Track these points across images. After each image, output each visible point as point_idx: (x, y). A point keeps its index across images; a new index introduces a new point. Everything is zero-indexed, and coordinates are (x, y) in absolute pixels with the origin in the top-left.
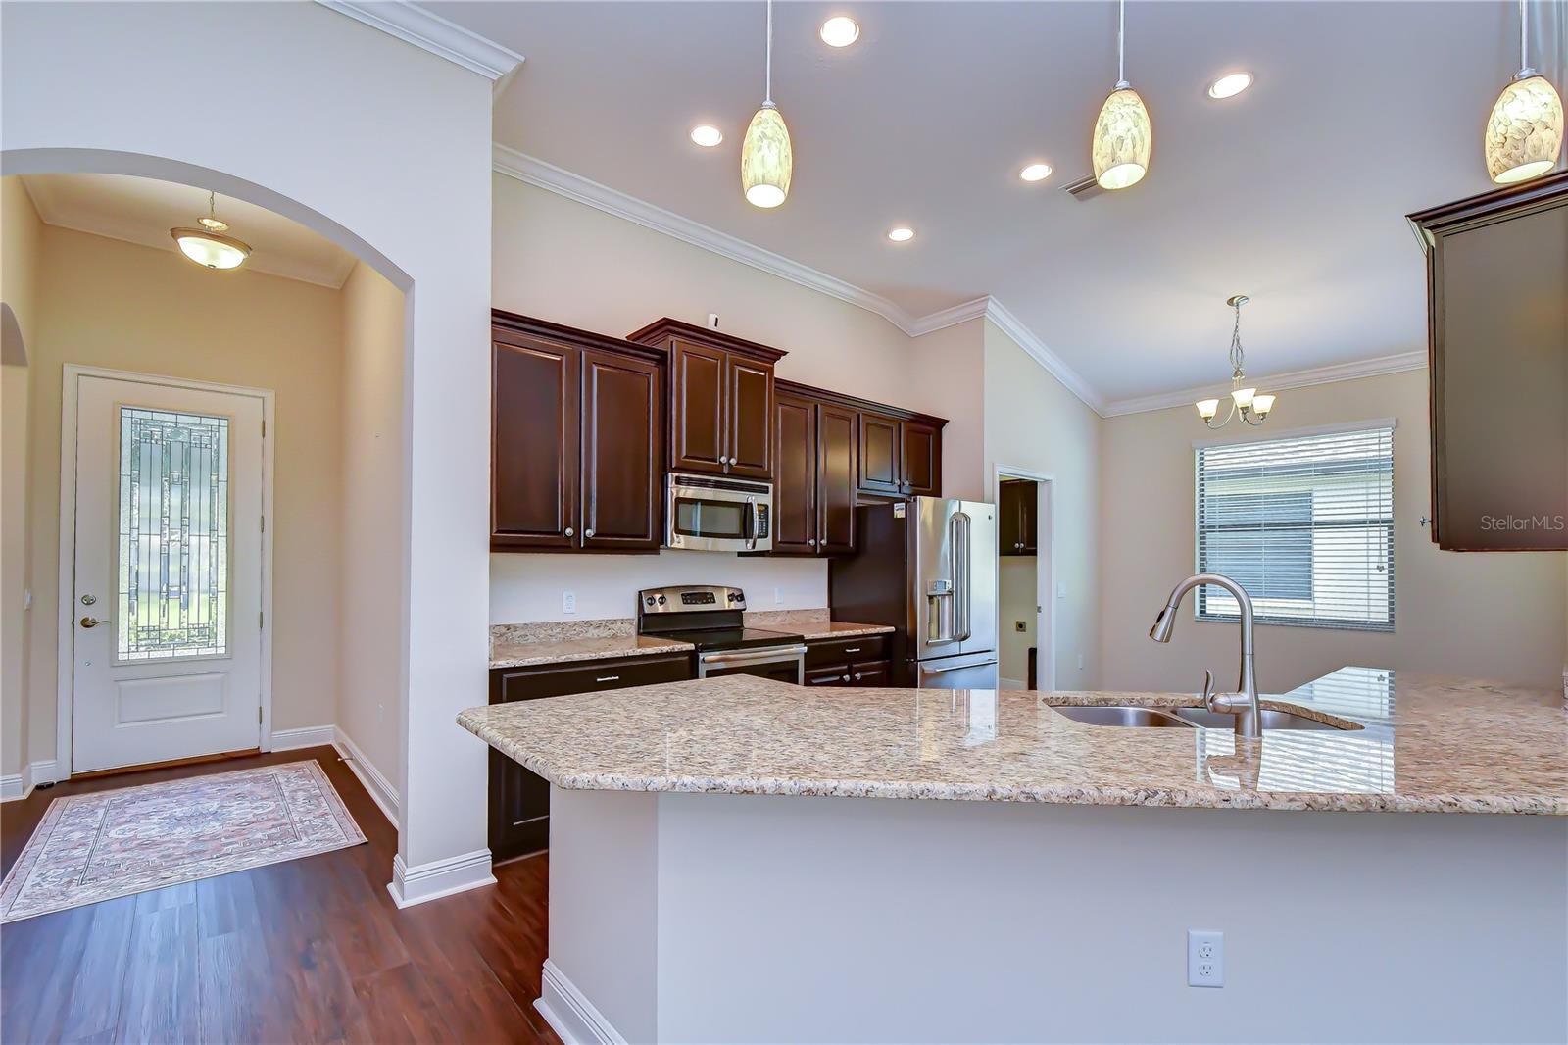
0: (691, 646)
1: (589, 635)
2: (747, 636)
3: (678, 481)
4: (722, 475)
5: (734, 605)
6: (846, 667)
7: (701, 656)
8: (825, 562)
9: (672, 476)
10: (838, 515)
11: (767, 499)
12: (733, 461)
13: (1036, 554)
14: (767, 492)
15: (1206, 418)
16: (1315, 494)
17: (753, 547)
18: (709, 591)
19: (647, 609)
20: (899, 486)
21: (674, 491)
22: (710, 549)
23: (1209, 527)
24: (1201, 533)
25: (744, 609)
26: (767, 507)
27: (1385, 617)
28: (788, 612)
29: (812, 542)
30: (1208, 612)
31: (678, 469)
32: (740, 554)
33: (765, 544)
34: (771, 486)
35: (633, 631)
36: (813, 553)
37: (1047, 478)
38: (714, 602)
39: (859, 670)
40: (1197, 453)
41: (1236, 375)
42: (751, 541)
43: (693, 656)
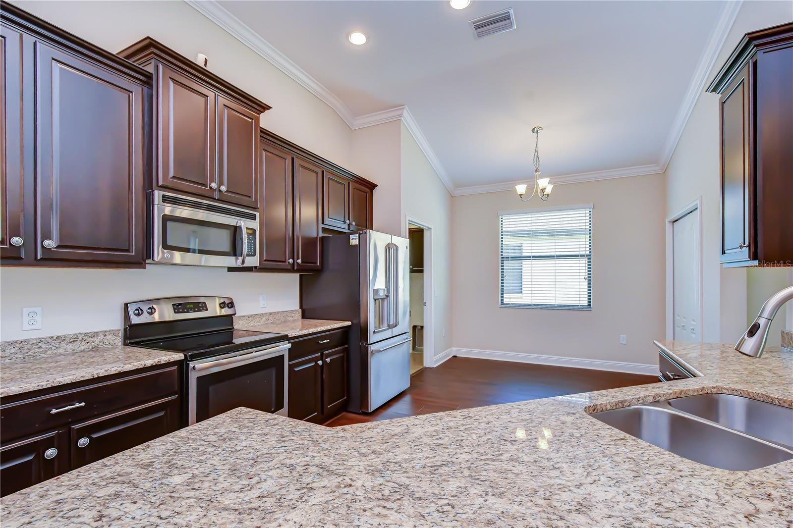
0: (179, 356)
1: (61, 351)
2: (237, 341)
3: (165, 199)
4: (213, 199)
5: (225, 311)
6: (319, 354)
7: (191, 365)
8: (297, 276)
9: (158, 193)
10: (309, 243)
11: (255, 225)
12: (223, 188)
13: (423, 272)
14: (255, 219)
15: (521, 195)
16: (524, 245)
17: (243, 262)
18: (202, 300)
19: (135, 320)
20: (349, 225)
21: (162, 209)
22: (203, 264)
23: (507, 258)
24: (502, 261)
25: (235, 314)
26: (254, 231)
27: (586, 303)
28: (271, 314)
29: (291, 261)
30: (504, 302)
31: (164, 188)
32: (231, 269)
33: (252, 262)
34: (258, 214)
35: (119, 341)
36: (291, 270)
37: (429, 226)
38: (207, 310)
39: (328, 356)
40: (500, 217)
41: (536, 171)
42: (240, 259)
43: (182, 366)
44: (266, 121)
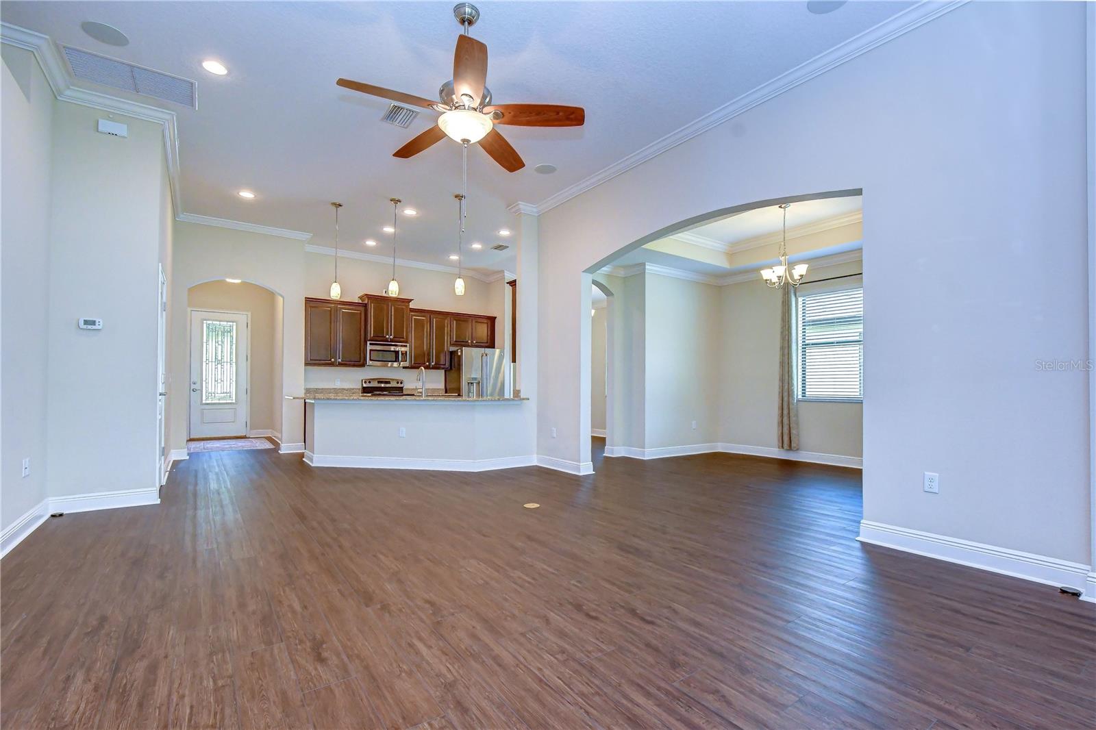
2: (405, 392)
3: (371, 344)
4: (387, 341)
5: (399, 385)
9: (368, 343)
11: (407, 349)
12: (392, 337)
14: (407, 347)
17: (402, 365)
18: (388, 380)
19: (365, 385)
21: (369, 347)
25: (403, 387)
26: (406, 352)
29: (428, 364)
31: (369, 340)
32: (397, 367)
33: (407, 364)
34: (408, 345)
38: (390, 384)
42: (399, 363)
44: (412, 305)
